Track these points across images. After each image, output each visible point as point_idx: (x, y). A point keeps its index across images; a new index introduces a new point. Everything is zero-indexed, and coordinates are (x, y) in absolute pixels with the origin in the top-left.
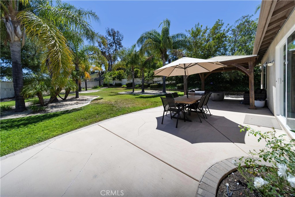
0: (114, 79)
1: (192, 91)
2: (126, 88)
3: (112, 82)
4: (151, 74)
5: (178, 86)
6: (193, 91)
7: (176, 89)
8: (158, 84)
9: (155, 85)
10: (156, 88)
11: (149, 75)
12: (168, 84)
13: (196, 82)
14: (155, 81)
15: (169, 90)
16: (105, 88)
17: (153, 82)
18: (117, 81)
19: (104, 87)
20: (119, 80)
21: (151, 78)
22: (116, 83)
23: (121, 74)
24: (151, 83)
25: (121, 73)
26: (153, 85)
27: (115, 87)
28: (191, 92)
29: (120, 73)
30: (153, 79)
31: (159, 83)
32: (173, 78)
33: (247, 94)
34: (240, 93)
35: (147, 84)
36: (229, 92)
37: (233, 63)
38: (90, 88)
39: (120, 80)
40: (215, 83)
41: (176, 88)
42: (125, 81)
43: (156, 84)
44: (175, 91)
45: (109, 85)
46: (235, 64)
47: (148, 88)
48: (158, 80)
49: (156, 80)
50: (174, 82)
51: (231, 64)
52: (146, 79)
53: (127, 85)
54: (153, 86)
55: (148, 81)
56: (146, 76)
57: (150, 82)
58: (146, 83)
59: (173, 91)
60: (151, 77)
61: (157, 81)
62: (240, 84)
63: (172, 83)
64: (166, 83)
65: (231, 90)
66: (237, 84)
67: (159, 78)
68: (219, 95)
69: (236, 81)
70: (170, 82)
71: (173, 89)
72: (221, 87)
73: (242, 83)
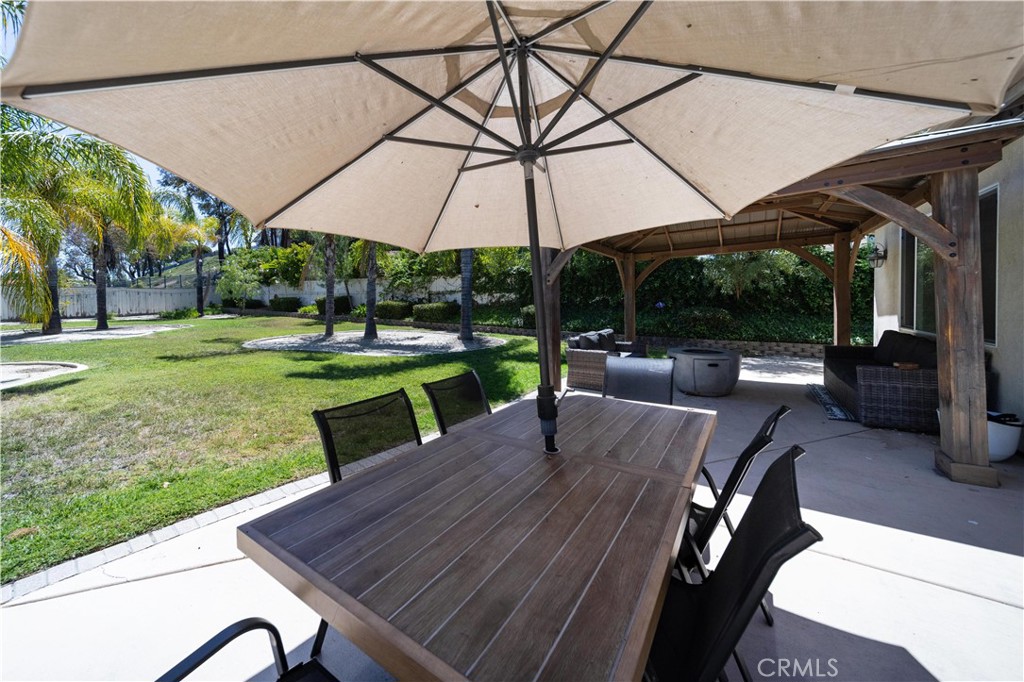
0: (266, 280)
1: (582, 344)
2: (312, 317)
3: (254, 291)
4: (421, 263)
5: (528, 314)
6: (588, 340)
7: (517, 326)
8: (447, 302)
9: (431, 309)
10: (438, 321)
11: (411, 268)
12: (486, 306)
13: (597, 298)
14: (438, 293)
15: (488, 328)
16: (226, 316)
17: (430, 294)
18: (282, 290)
19: (224, 313)
20: (291, 284)
21: (420, 279)
22: (276, 296)
23: (299, 260)
24: (420, 301)
25: (300, 257)
26: (427, 306)
27: (268, 316)
28: (577, 345)
29: (296, 254)
30: (430, 281)
31: (451, 298)
32: (509, 281)
33: (881, 369)
34: (770, 349)
35: (401, 304)
36: (727, 342)
37: (840, 182)
38: (147, 314)
39: (295, 282)
40: (670, 304)
41: (520, 321)
42: (314, 291)
43: (439, 304)
44: (513, 334)
45: (243, 304)
46: (847, 188)
47: (407, 320)
48: (449, 288)
49: (442, 290)
50: (513, 296)
51: (827, 185)
52: (401, 284)
53: (321, 304)
54: (425, 310)
55: (409, 290)
56: (401, 272)
57: (415, 296)
58: (402, 300)
59: (506, 333)
60: (419, 275)
61: (443, 294)
62: (767, 311)
63: (503, 300)
64: (480, 302)
65: (733, 333)
66: (756, 308)
67: (451, 281)
68: (716, 365)
69: (749, 297)
70: (495, 295)
71: (504, 326)
72: (695, 319)
73: (775, 306)
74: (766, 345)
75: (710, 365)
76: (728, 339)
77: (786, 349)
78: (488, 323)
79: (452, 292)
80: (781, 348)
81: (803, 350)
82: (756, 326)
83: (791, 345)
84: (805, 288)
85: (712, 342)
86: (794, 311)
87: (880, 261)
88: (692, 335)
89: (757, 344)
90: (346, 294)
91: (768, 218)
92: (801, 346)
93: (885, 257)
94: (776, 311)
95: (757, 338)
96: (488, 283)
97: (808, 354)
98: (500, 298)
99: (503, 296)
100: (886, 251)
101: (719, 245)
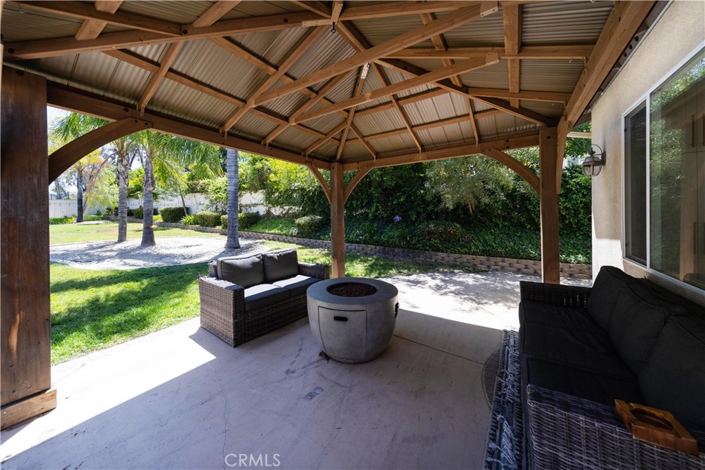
5: (301, 225)
7: (292, 236)
8: (248, 213)
12: (279, 217)
13: (360, 212)
14: (246, 206)
15: (271, 237)
17: (241, 206)
19: (103, 219)
30: (240, 196)
31: (254, 210)
32: (295, 195)
34: (496, 264)
35: (214, 214)
36: (457, 255)
41: (294, 231)
44: (288, 242)
47: (218, 227)
48: (254, 202)
49: (248, 203)
50: (297, 209)
53: (165, 214)
56: (220, 188)
59: (284, 241)
61: (249, 206)
62: (497, 225)
63: (290, 212)
64: (275, 214)
65: (463, 246)
66: (488, 223)
67: (254, 195)
68: (344, 319)
69: (481, 211)
70: (285, 207)
71: (283, 235)
72: (429, 233)
73: (505, 221)
74: (493, 260)
75: (337, 318)
76: (459, 252)
77: (511, 265)
78: (273, 231)
79: (255, 205)
80: (506, 264)
81: (526, 267)
82: (485, 240)
83: (515, 260)
84: (530, 204)
85: (444, 255)
86: (522, 226)
87: (597, 168)
88: (427, 248)
89: (483, 258)
90: (182, 206)
91: (459, 114)
92: (524, 262)
93: (602, 162)
94: (504, 226)
95: (484, 253)
96: (280, 197)
97: (531, 271)
98: (288, 210)
99: (291, 208)
100: (604, 155)
101: (419, 152)
